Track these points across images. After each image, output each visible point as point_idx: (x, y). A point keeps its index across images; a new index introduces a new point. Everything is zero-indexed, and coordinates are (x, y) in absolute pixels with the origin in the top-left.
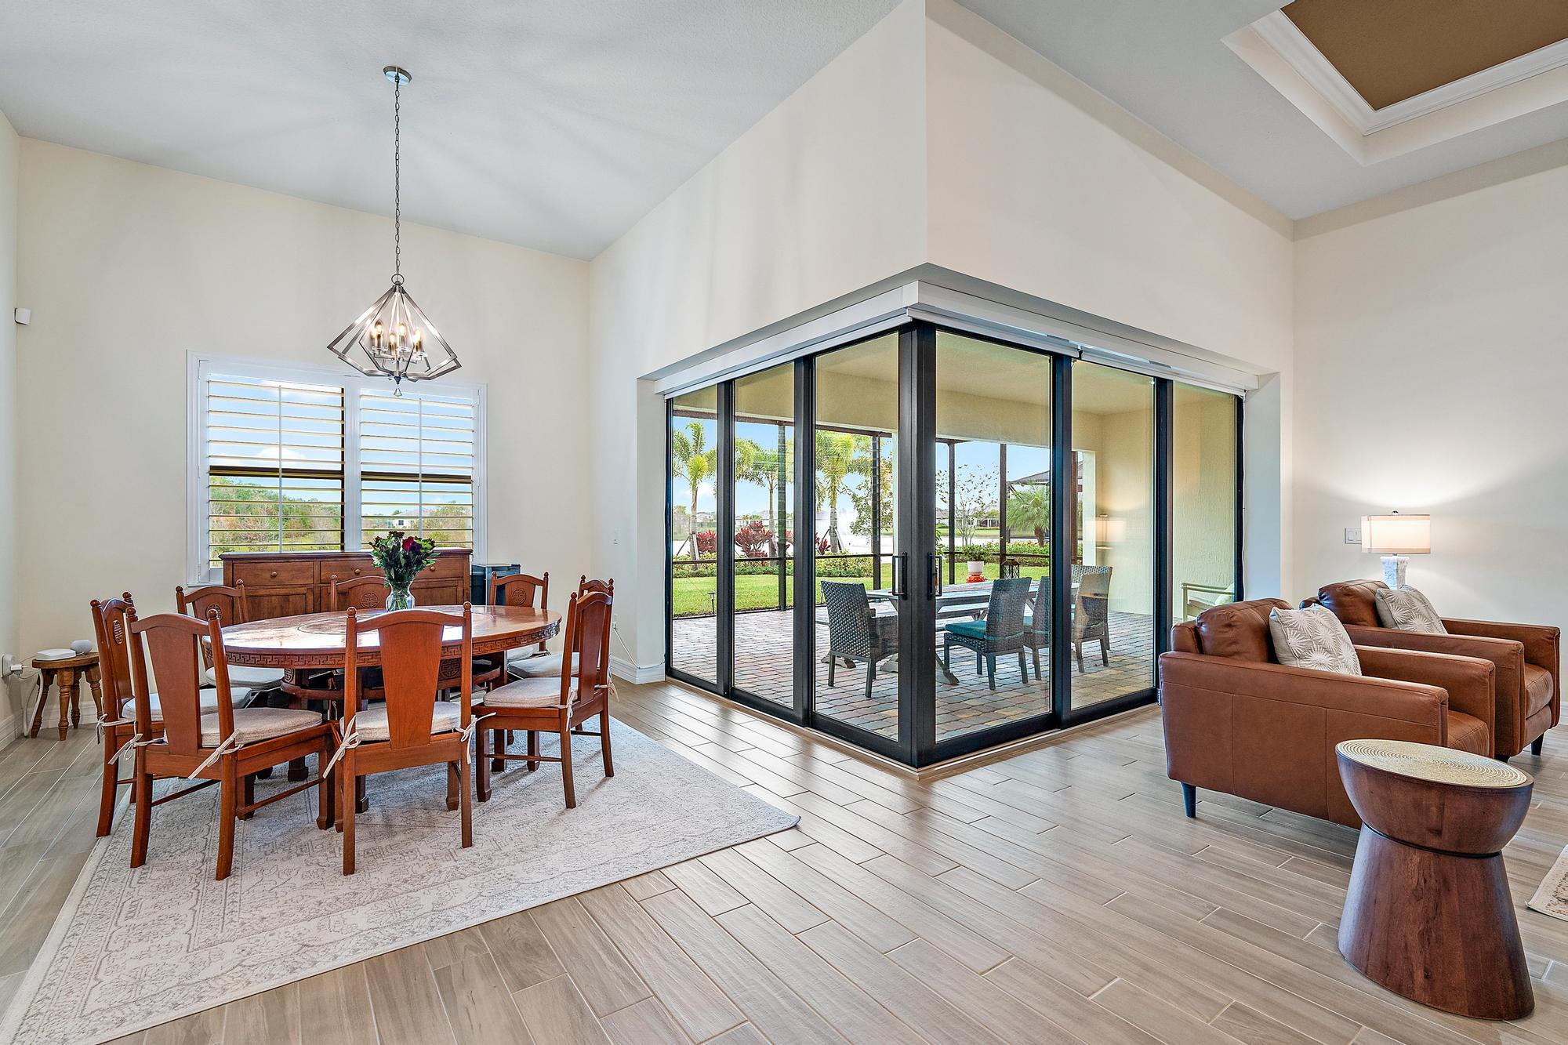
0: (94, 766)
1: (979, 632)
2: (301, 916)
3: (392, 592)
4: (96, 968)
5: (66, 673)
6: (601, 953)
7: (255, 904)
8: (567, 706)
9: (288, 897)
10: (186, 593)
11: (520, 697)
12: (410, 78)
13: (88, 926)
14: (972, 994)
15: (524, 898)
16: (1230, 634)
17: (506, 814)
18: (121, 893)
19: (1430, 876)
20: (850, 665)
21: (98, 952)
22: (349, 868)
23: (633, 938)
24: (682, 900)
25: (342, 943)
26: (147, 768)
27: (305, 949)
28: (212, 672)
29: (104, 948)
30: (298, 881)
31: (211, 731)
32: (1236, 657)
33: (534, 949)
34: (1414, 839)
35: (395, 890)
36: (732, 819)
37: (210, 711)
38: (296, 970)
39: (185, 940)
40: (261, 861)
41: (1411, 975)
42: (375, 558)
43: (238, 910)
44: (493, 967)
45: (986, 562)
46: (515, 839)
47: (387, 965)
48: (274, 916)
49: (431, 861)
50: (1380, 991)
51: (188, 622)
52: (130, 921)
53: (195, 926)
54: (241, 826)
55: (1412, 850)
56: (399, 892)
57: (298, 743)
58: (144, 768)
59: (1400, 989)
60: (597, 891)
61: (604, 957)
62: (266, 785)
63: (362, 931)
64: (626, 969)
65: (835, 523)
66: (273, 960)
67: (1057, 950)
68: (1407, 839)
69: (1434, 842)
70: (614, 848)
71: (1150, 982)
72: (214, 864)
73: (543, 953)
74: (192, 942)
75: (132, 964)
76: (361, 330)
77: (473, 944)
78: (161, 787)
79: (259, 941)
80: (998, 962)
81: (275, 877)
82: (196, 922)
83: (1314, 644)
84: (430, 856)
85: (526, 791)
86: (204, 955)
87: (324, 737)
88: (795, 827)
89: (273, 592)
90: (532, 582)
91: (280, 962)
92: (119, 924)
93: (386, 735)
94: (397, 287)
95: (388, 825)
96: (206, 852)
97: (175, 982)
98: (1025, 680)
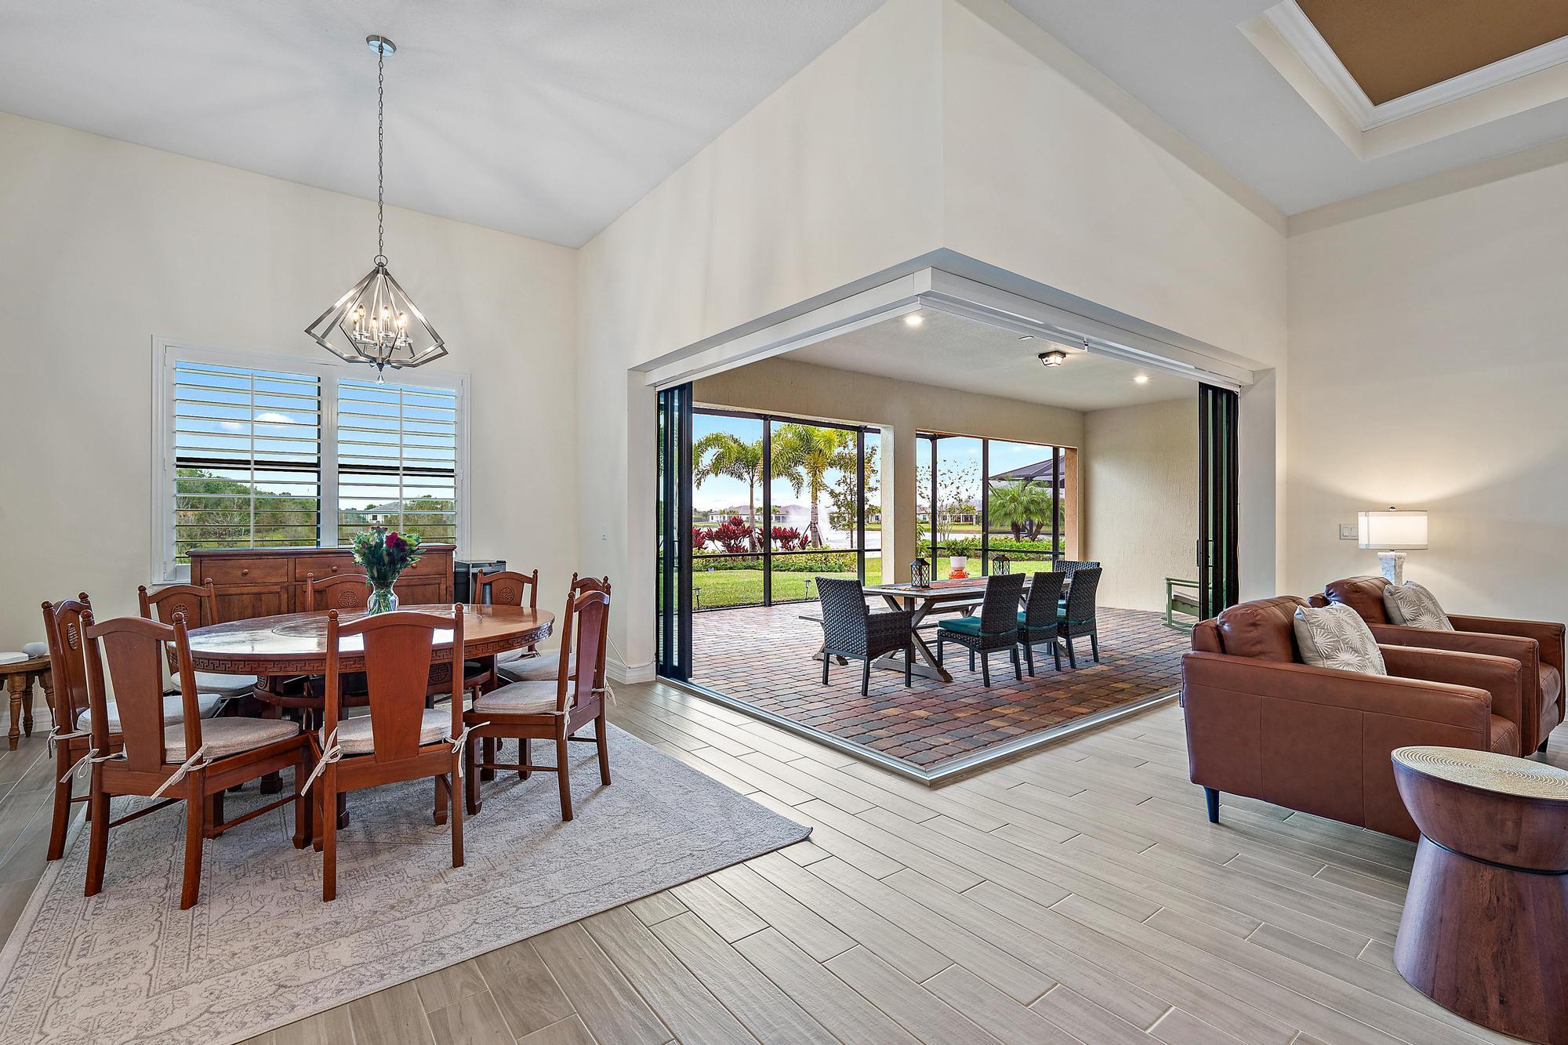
0: (46, 779)
1: (973, 628)
2: (276, 951)
3: (374, 592)
4: (42, 1019)
5: (17, 678)
6: (612, 988)
7: (225, 937)
8: (563, 713)
9: (263, 927)
10: (150, 592)
11: (513, 703)
12: (395, 49)
13: (34, 967)
14: (1021, 1029)
15: (524, 925)
16: (1255, 633)
17: (498, 828)
18: (73, 926)
19: (1504, 894)
20: (843, 662)
21: (44, 999)
22: (330, 893)
23: (646, 971)
24: (695, 923)
25: (323, 982)
26: (104, 786)
27: (282, 990)
28: (177, 677)
29: (52, 994)
30: (275, 911)
31: (176, 745)
32: (1263, 657)
33: (538, 985)
34: (1485, 855)
35: (381, 917)
36: (740, 830)
37: (175, 721)
38: (272, 1017)
39: (144, 981)
40: (231, 886)
41: (1485, 1000)
42: (356, 556)
43: (205, 944)
44: (494, 1009)
45: (968, 557)
46: (510, 856)
47: (374, 1007)
48: (246, 951)
49: (419, 883)
50: (1449, 1017)
51: (152, 627)
52: (83, 961)
53: (157, 964)
54: (209, 846)
55: (1482, 866)
56: (386, 919)
57: (272, 757)
58: (101, 786)
59: (1471, 1016)
60: (603, 915)
61: (616, 993)
62: (237, 797)
63: (346, 967)
64: (642, 1008)
65: (816, 519)
66: (245, 1005)
67: (1103, 976)
68: (1477, 854)
69: (1508, 858)
70: (617, 865)
71: (1208, 1011)
72: (179, 891)
73: (549, 990)
74: (153, 984)
75: (82, 1014)
76: (341, 314)
77: (470, 980)
78: (121, 805)
79: (228, 981)
80: (1043, 991)
81: (247, 905)
82: (157, 961)
83: (1340, 643)
84: (418, 878)
85: (518, 802)
86: (166, 1000)
87: (301, 749)
88: (807, 839)
89: (245, 590)
90: (520, 579)
91: (253, 1007)
92: (69, 964)
93: (369, 747)
94: (380, 269)
95: (371, 841)
96: (170, 876)
97: (133, 1033)
98: (1019, 677)
